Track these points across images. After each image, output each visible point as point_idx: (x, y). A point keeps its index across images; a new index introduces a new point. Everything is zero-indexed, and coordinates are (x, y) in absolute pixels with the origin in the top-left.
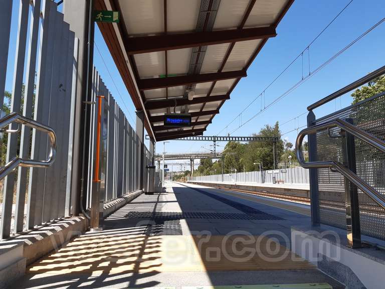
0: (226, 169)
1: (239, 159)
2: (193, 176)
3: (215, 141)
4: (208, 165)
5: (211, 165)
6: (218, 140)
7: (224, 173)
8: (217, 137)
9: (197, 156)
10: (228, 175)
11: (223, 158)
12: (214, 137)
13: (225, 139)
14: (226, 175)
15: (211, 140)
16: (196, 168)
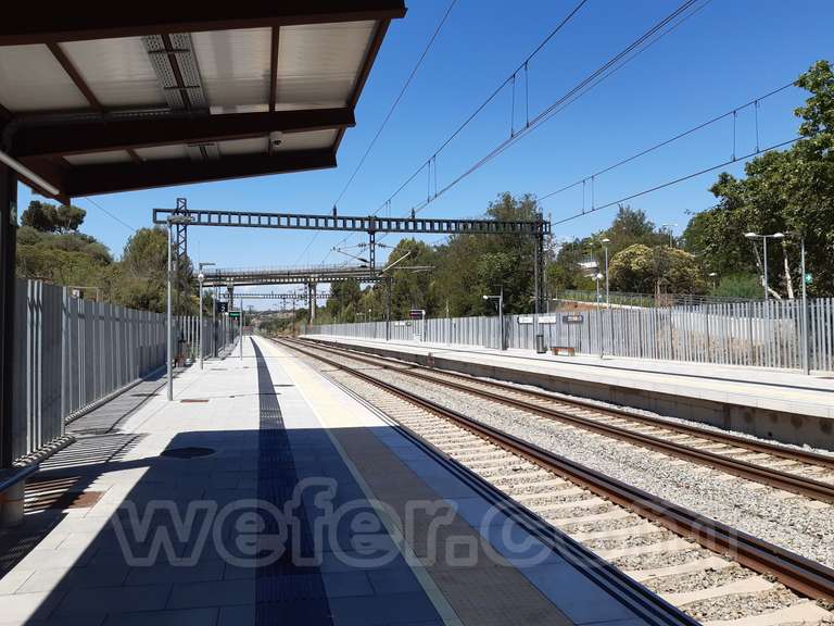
0: (395, 308)
1: (427, 283)
2: (315, 323)
3: (372, 232)
4: (350, 296)
5: (357, 296)
6: (381, 229)
7: (391, 319)
8: (381, 220)
9: (324, 275)
10: (402, 323)
11: (387, 280)
12: (369, 219)
13: (402, 226)
14: (397, 323)
15: (362, 229)
16: (322, 303)
